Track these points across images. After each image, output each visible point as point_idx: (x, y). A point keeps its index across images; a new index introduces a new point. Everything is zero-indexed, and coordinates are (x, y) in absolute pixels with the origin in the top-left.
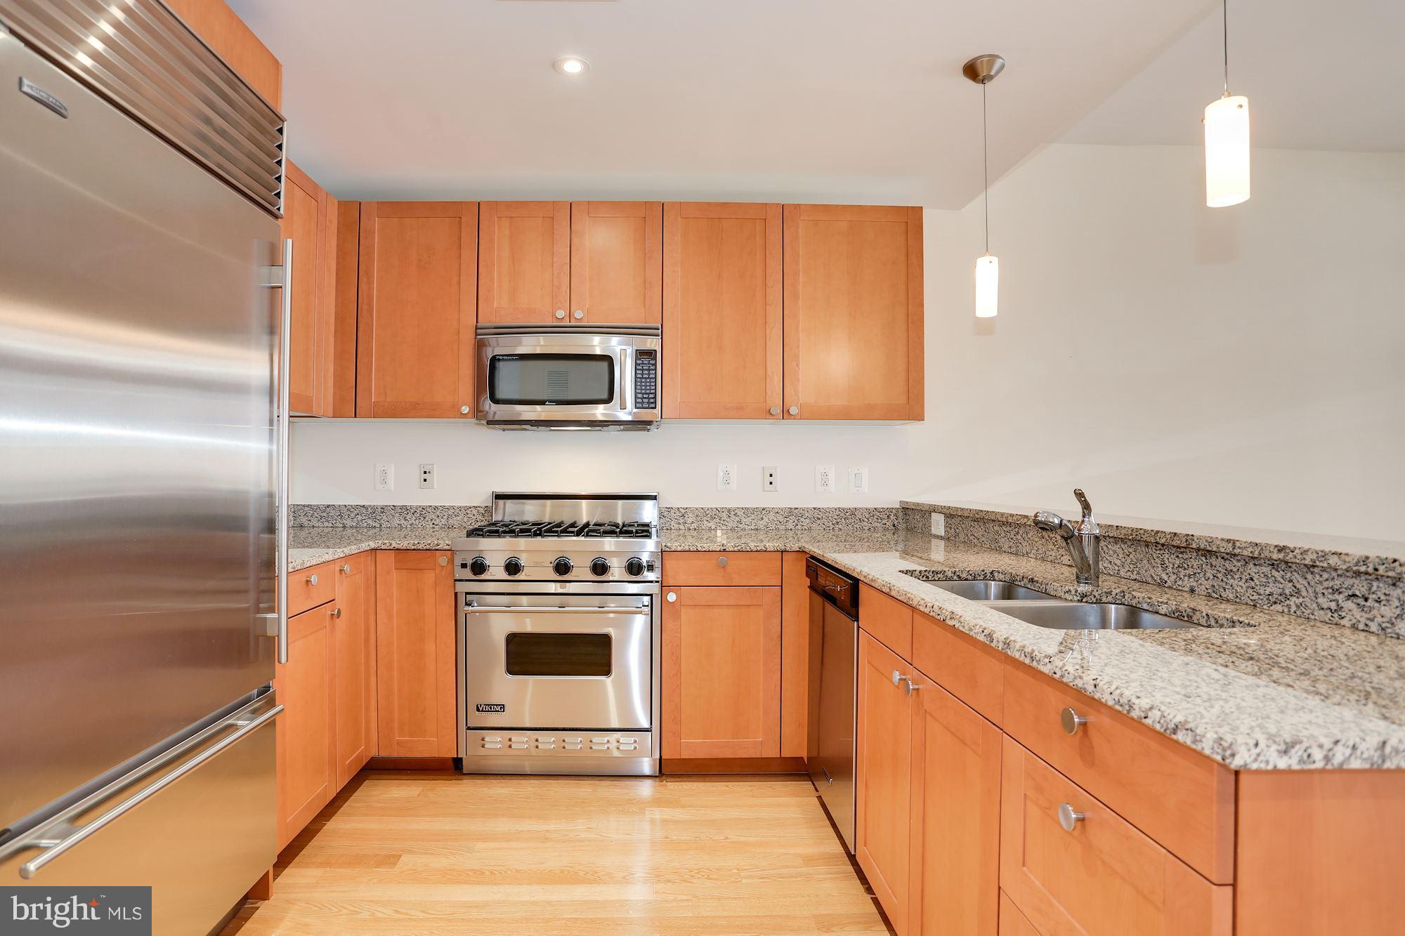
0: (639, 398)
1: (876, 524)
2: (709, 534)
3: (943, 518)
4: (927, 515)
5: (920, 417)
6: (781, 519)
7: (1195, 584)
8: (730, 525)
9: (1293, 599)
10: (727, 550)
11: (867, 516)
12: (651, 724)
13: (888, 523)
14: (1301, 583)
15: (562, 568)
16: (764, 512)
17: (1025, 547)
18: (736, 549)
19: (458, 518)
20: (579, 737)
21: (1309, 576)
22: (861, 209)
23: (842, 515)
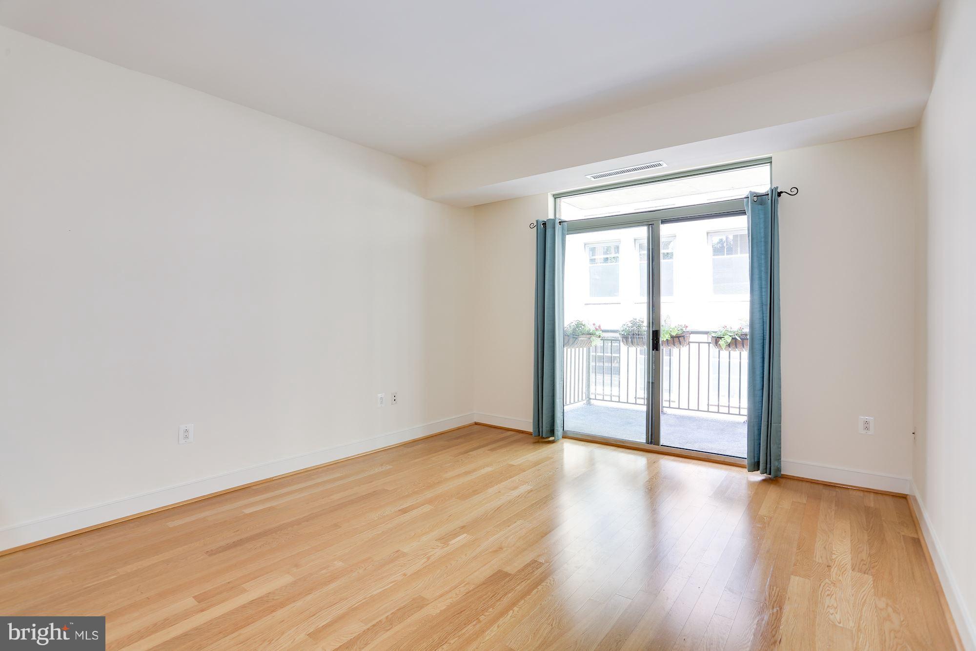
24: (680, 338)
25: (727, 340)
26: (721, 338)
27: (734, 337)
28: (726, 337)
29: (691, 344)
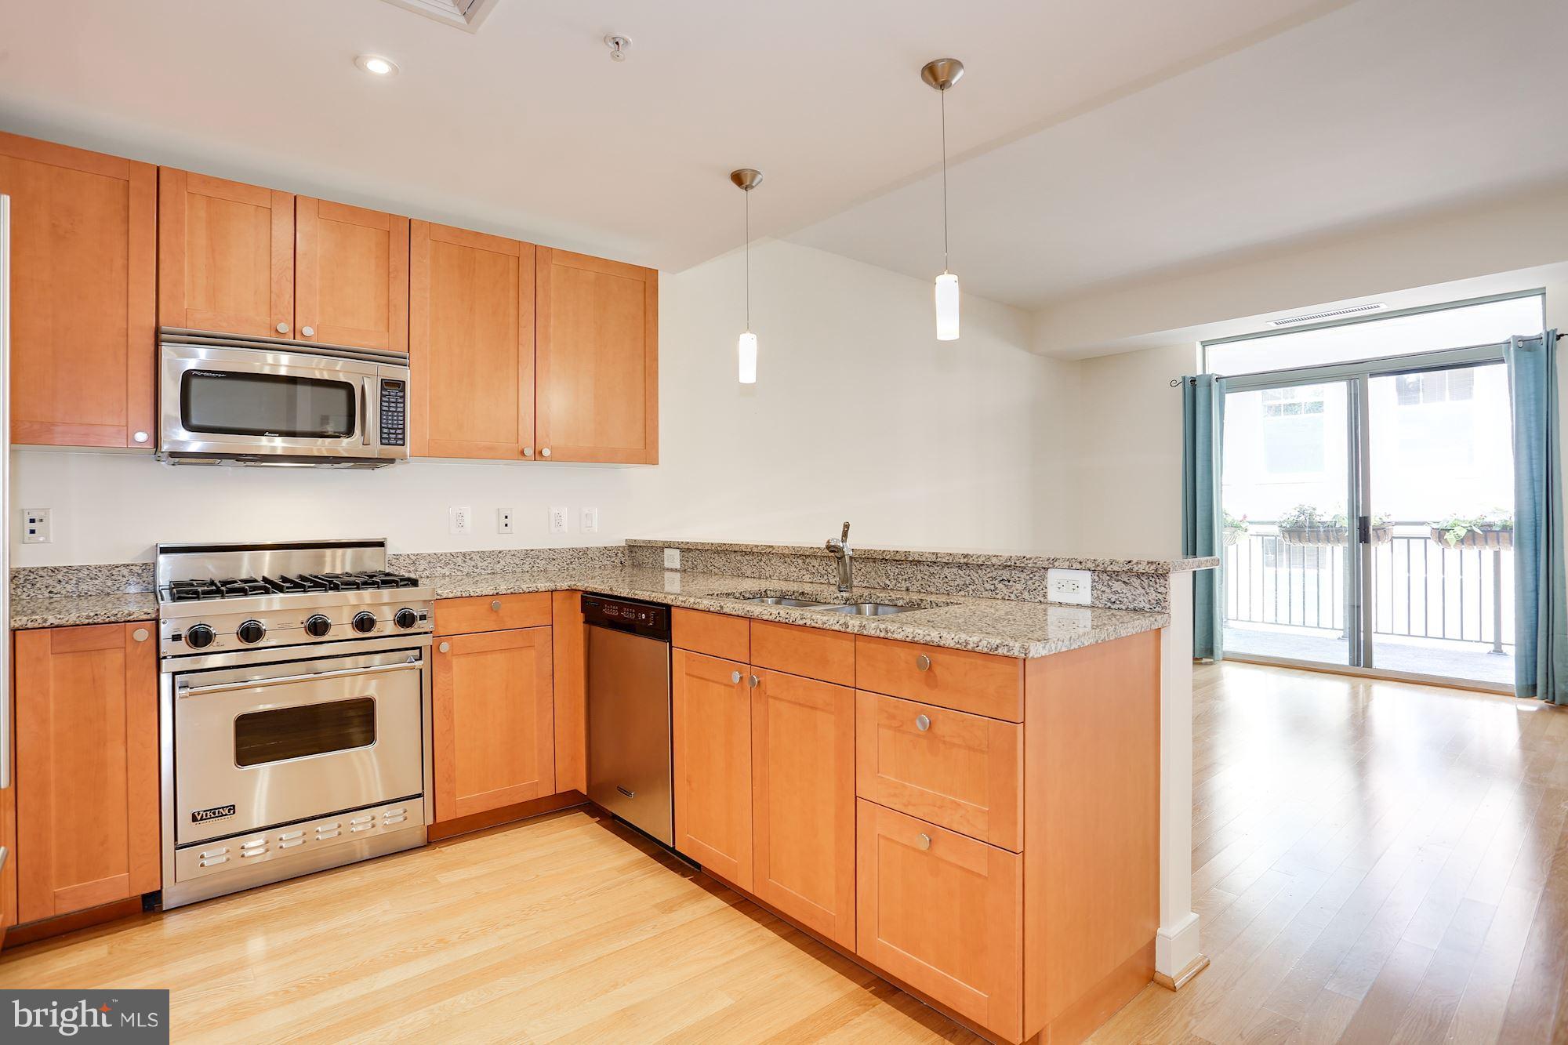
0: (386, 433)
1: (606, 562)
2: (443, 582)
3: (679, 553)
4: (659, 550)
5: (654, 461)
6: (517, 561)
7: (909, 585)
8: (466, 571)
9: (971, 586)
10: (500, 593)
11: (598, 555)
12: (423, 789)
13: (616, 561)
14: (974, 576)
15: (318, 627)
16: (500, 555)
17: (768, 571)
18: (509, 592)
19: (96, 582)
20: (332, 823)
21: (979, 571)
22: (606, 263)
23: (576, 554)
24: (1378, 532)
25: (1458, 532)
26: (1448, 530)
27: (1469, 528)
28: (1456, 529)
29: (1394, 540)
